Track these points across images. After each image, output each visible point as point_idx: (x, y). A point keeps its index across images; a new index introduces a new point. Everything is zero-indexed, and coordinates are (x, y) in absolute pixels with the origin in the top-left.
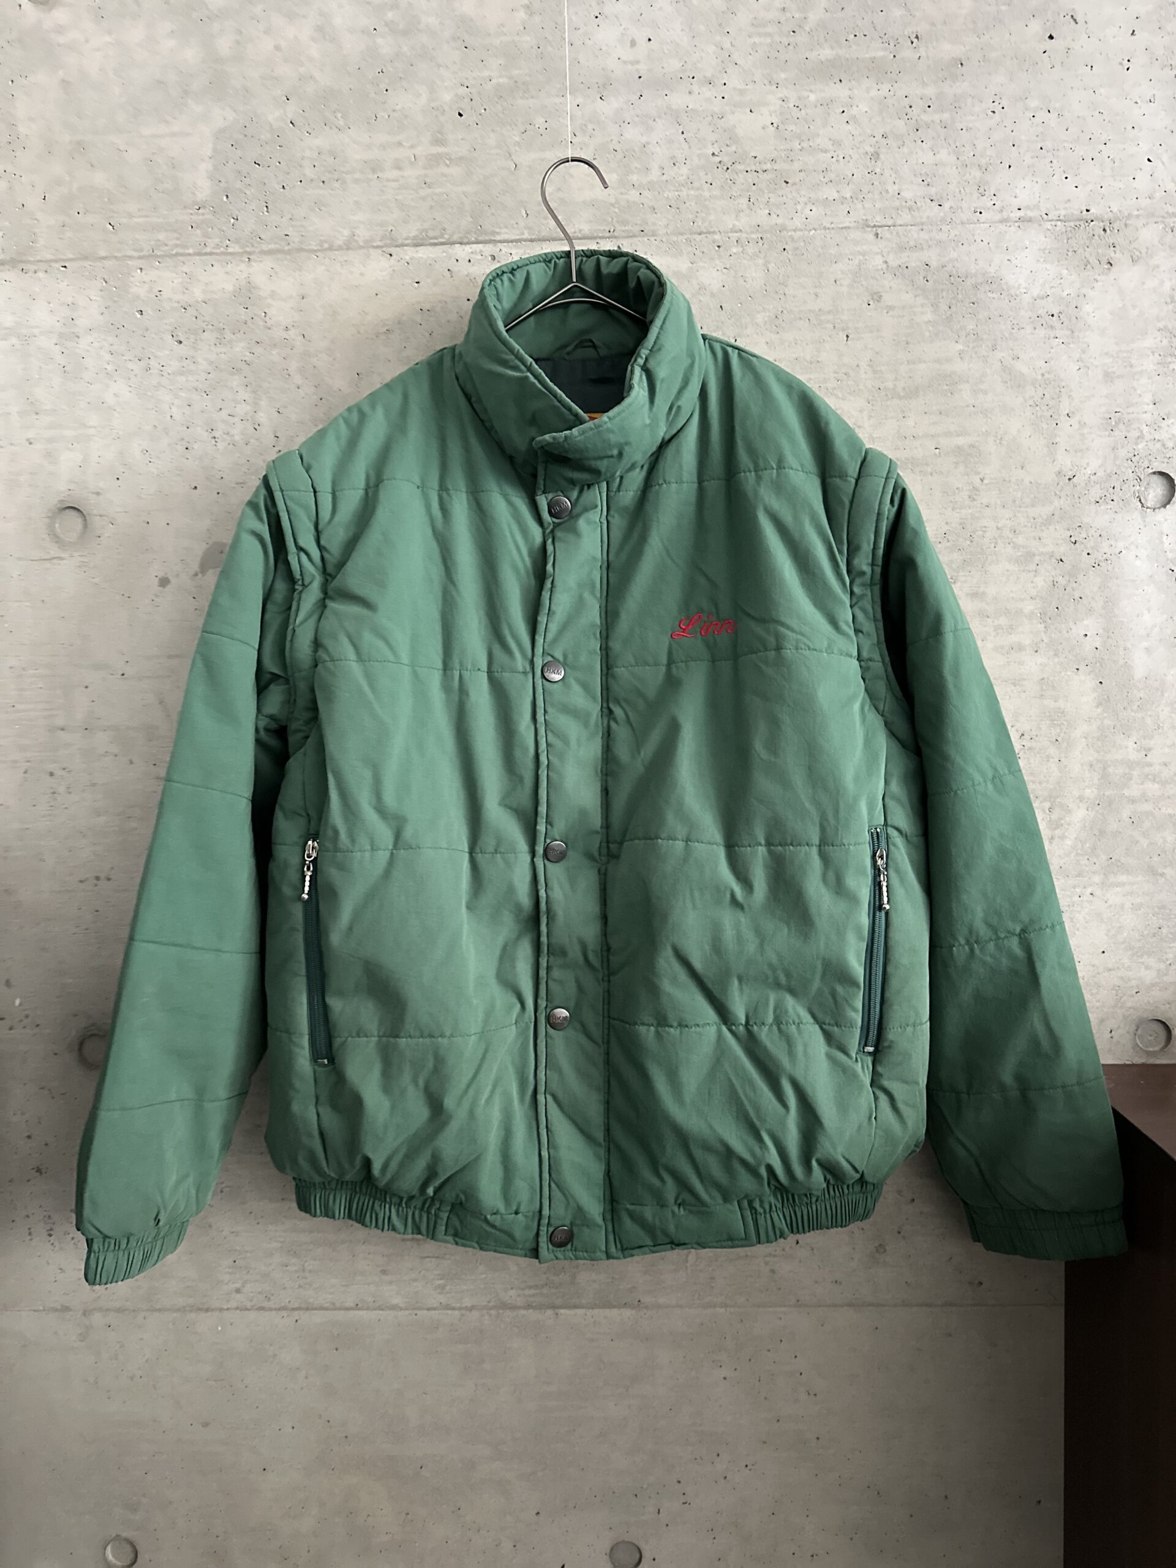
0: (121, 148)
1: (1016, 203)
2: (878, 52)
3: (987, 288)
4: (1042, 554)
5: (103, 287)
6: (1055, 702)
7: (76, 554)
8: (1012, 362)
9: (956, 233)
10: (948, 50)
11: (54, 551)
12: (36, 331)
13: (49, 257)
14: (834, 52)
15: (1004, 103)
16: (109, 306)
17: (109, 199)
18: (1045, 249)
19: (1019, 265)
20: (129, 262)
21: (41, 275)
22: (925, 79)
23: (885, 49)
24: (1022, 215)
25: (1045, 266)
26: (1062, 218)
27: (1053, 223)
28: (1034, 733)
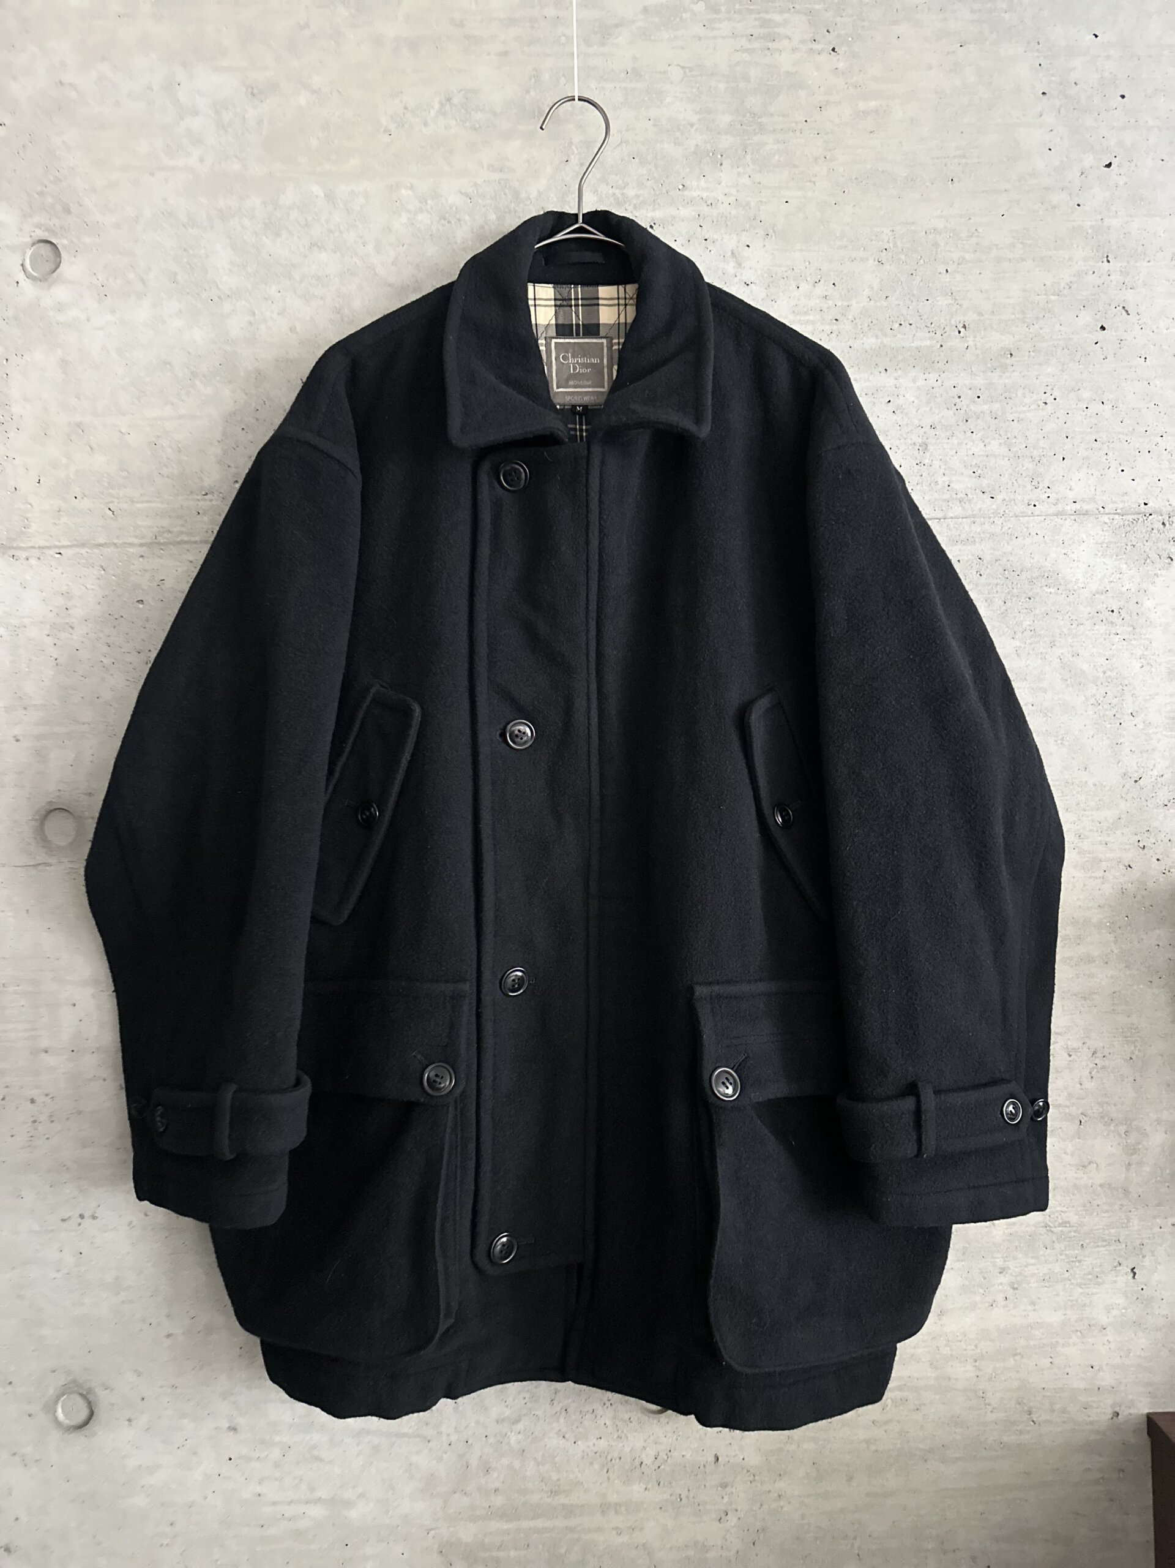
0: (124, 431)
1: (1071, 496)
2: (923, 340)
3: (1044, 582)
4: (1108, 860)
5: (102, 576)
6: (1129, 1016)
7: (66, 860)
8: (1071, 659)
9: (1009, 526)
10: (998, 340)
11: (41, 857)
12: (27, 621)
13: (42, 543)
14: (879, 340)
15: (1056, 394)
16: (106, 596)
17: (109, 483)
18: (1103, 543)
19: (1076, 559)
20: (128, 549)
21: (33, 562)
22: (973, 368)
23: (931, 339)
24: (1078, 508)
25: (1104, 560)
26: (1118, 511)
27: (1111, 516)
28: (1106, 1051)
